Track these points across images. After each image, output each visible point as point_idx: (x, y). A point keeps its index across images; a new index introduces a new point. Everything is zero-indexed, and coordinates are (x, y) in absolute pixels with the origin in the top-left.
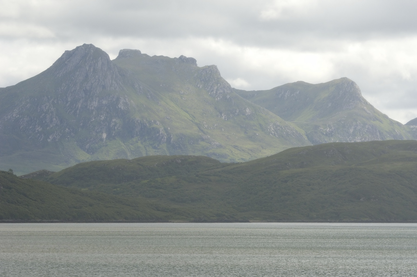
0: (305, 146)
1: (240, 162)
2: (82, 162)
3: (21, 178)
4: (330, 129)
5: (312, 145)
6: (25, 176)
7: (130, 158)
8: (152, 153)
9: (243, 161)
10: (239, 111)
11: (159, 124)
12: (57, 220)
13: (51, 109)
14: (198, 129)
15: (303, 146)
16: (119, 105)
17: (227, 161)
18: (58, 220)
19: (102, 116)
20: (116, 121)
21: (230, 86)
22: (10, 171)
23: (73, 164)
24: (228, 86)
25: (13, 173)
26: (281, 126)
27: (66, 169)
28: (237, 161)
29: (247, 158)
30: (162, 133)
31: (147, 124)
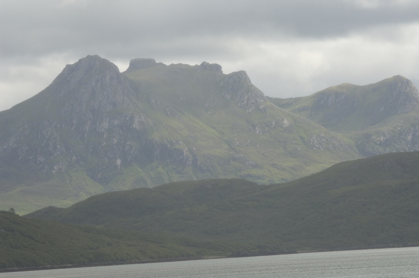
0: (356, 159)
1: (280, 183)
2: (94, 195)
3: (24, 218)
4: (384, 138)
5: (365, 158)
6: (28, 215)
7: (151, 187)
8: (176, 178)
9: (284, 182)
10: (276, 123)
11: (182, 145)
12: (70, 265)
13: (54, 135)
14: (229, 147)
15: (354, 160)
16: (133, 125)
17: (266, 182)
18: (72, 265)
19: (114, 139)
20: (131, 143)
21: (263, 94)
22: (11, 211)
23: (84, 197)
24: (260, 95)
25: (15, 212)
26: (327, 138)
27: (77, 204)
28: (277, 181)
29: (289, 177)
30: (186, 154)
31: (168, 146)
